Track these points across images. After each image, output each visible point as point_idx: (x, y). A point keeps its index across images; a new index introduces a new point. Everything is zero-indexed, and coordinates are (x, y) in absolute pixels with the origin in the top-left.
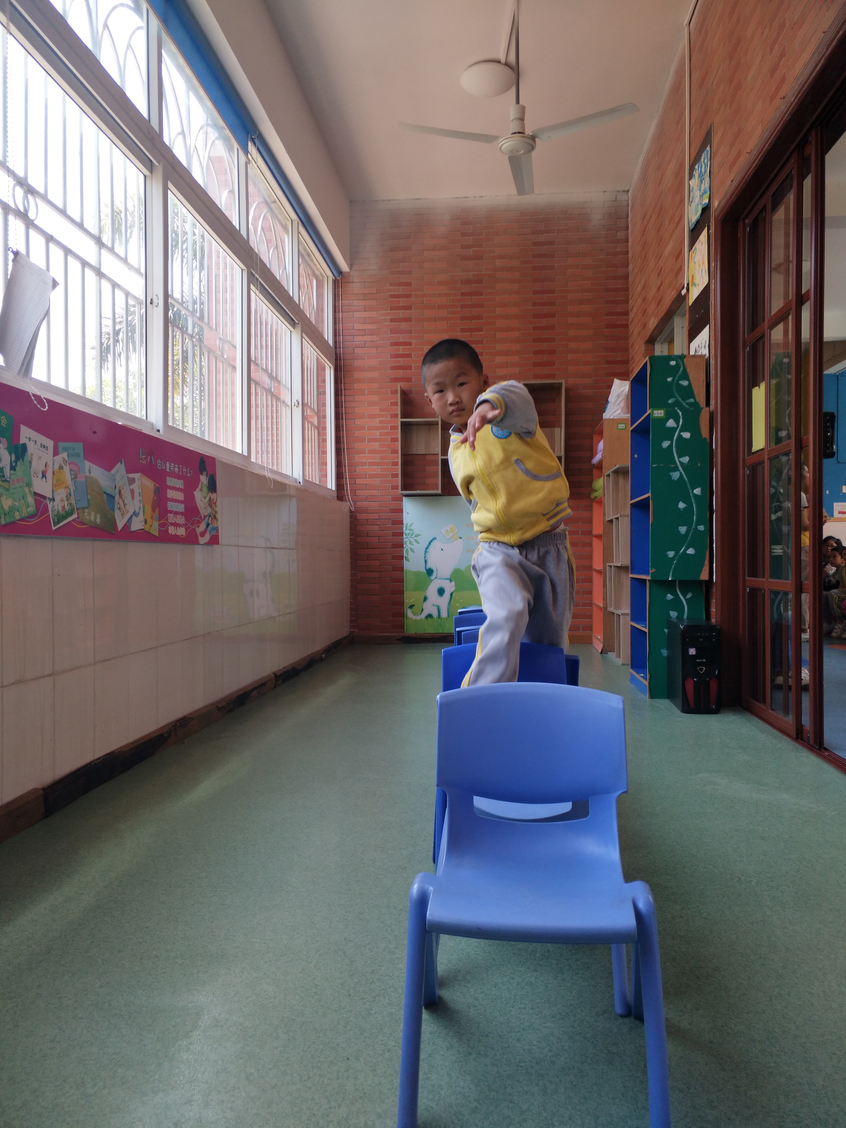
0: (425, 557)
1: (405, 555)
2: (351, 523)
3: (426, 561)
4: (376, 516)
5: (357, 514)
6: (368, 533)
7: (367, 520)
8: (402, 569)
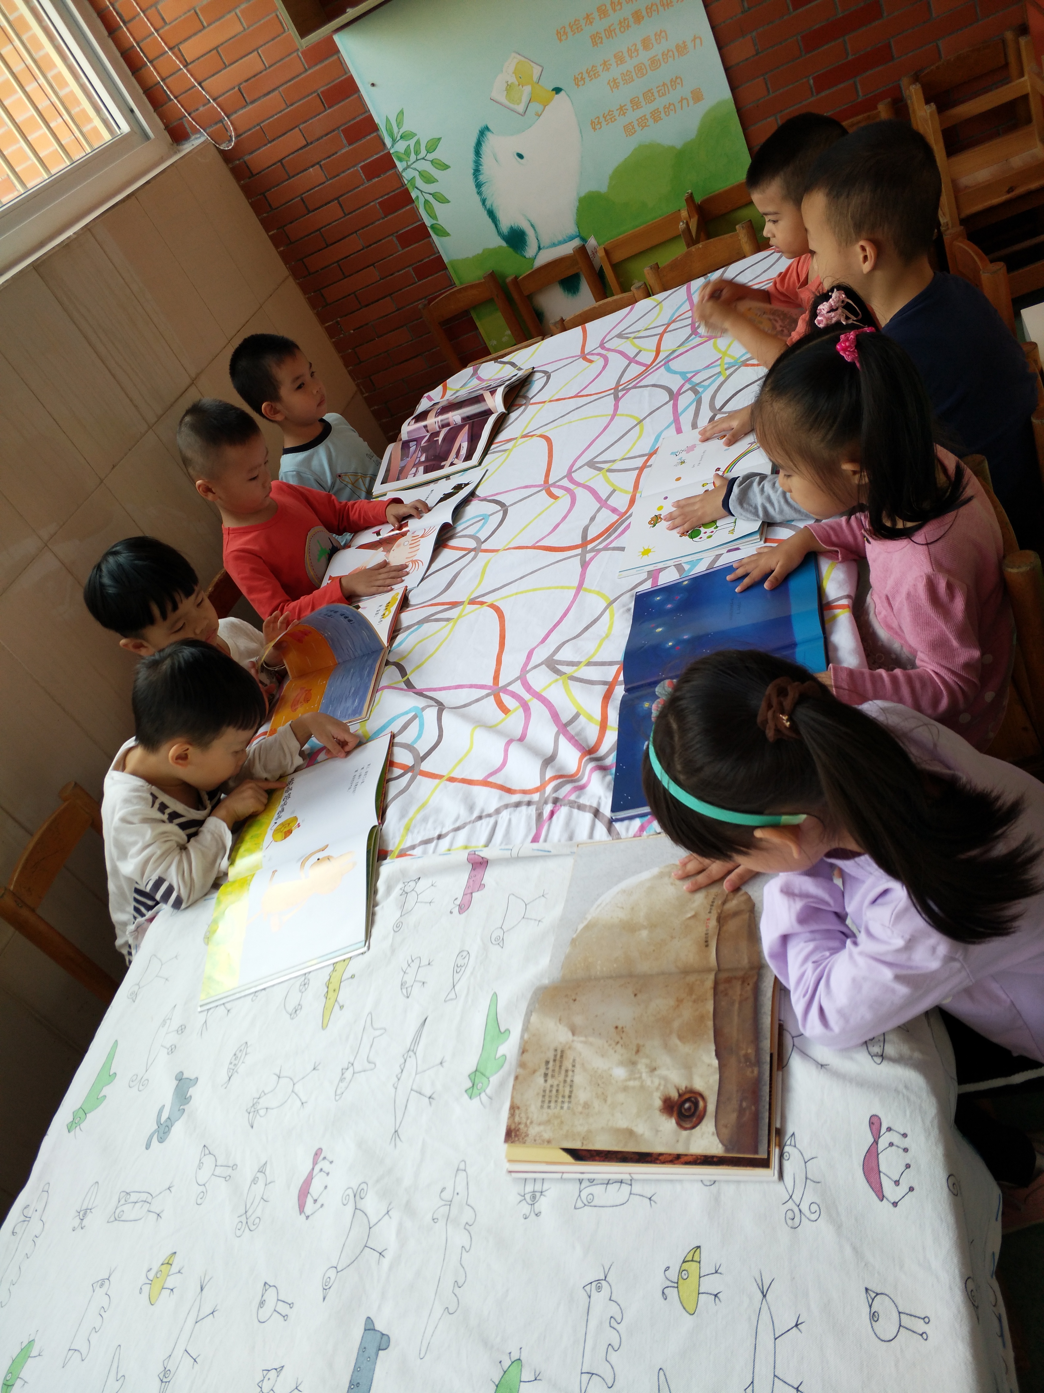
0: (484, 202)
1: (428, 222)
2: (248, 191)
3: (491, 214)
4: (294, 139)
5: (247, 158)
6: (302, 199)
7: (281, 161)
8: (439, 264)
